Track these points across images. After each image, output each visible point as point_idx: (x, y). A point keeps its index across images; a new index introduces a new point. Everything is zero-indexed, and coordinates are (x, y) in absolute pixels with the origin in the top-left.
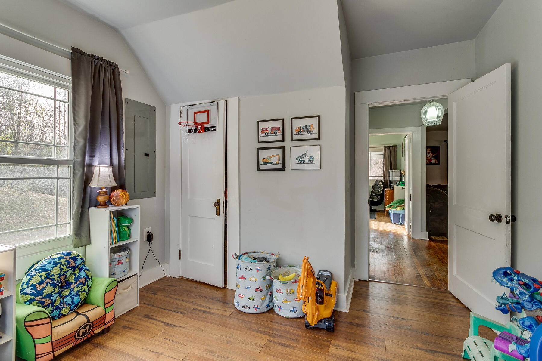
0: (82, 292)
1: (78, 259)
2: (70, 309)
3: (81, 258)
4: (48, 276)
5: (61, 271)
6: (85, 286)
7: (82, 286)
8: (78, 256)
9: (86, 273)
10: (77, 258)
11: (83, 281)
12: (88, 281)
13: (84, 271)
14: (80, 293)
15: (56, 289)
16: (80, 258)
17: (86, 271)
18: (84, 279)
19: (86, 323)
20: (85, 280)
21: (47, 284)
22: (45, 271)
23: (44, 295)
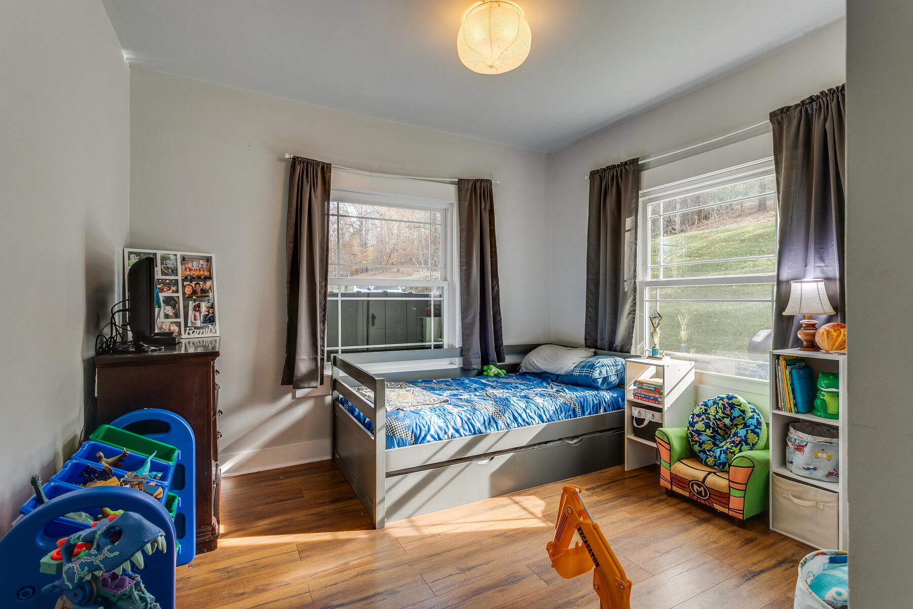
0: (730, 452)
1: (735, 409)
2: (714, 463)
3: (741, 409)
4: (706, 412)
5: (716, 414)
6: (736, 447)
7: (734, 446)
8: (737, 405)
9: (747, 433)
10: (735, 407)
11: (737, 441)
12: (742, 445)
13: (747, 431)
14: (728, 452)
15: (707, 430)
16: (739, 409)
17: (749, 432)
18: (739, 439)
19: (700, 482)
20: (740, 442)
21: (703, 420)
22: (705, 406)
23: (695, 429)
